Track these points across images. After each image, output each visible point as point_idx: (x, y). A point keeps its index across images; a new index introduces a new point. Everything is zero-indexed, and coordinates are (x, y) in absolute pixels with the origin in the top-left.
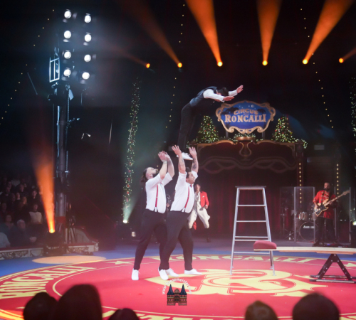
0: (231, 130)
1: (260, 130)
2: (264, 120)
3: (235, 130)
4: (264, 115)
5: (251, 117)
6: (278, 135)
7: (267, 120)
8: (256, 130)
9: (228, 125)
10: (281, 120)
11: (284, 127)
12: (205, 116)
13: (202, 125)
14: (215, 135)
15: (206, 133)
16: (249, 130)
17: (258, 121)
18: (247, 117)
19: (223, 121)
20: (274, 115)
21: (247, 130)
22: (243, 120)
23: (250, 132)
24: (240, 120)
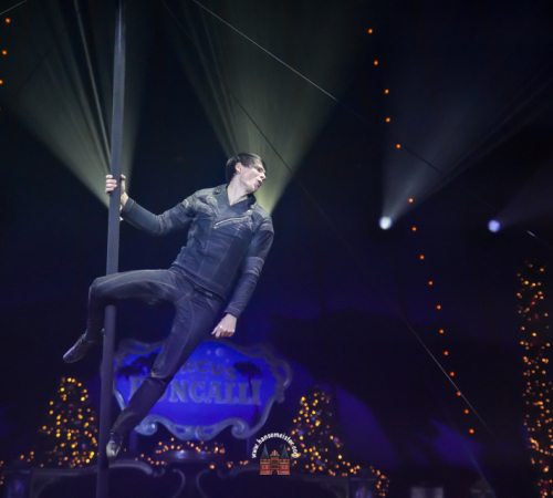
0: (146, 427)
1: (241, 429)
2: (255, 400)
3: (160, 426)
4: (256, 384)
5: (214, 389)
7: (264, 399)
8: (229, 428)
10: (309, 401)
11: (317, 424)
12: (63, 380)
13: (52, 408)
14: (94, 441)
15: (64, 435)
16: (205, 428)
17: (236, 401)
18: (202, 385)
19: (120, 397)
20: (286, 383)
21: (198, 428)
22: (187, 396)
23: (209, 437)
24: (176, 396)
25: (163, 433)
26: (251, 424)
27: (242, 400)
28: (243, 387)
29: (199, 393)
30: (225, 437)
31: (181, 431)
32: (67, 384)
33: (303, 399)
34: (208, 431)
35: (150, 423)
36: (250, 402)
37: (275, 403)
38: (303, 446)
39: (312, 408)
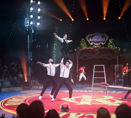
0: (92, 44)
1: (103, 44)
2: (104, 40)
4: (104, 38)
5: (99, 39)
6: (109, 46)
7: (105, 40)
10: (110, 40)
11: (112, 43)
12: (82, 39)
13: (81, 42)
14: (86, 46)
15: (82, 45)
17: (102, 40)
18: (98, 39)
19: (88, 41)
20: (108, 38)
23: (99, 45)
24: (95, 40)
25: (93, 44)
26: (104, 43)
27: (103, 40)
28: (103, 39)
29: (97, 40)
30: (101, 45)
31: (96, 44)
37: (107, 41)
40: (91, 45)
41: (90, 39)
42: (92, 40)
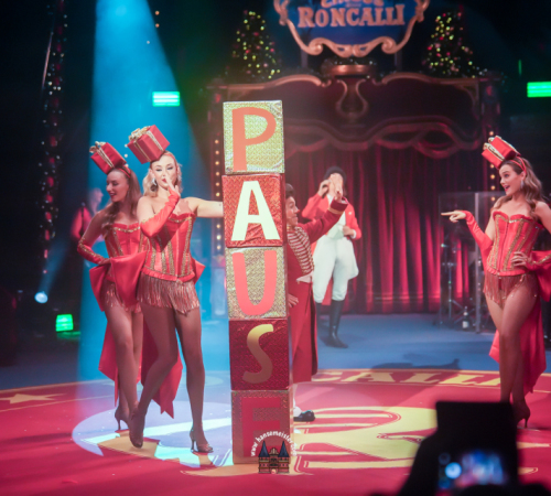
0: (314, 48)
1: (389, 46)
2: (400, 20)
3: (325, 46)
4: (400, 8)
5: (367, 13)
6: (435, 59)
7: (407, 19)
8: (380, 46)
9: (307, 35)
10: (444, 19)
11: (451, 38)
12: (246, 12)
13: (239, 36)
14: (274, 61)
15: (250, 56)
16: (361, 46)
17: (384, 23)
18: (356, 12)
19: (291, 25)
20: (425, 6)
21: (355, 46)
22: (345, 21)
23: (364, 53)
24: (337, 22)
26: (398, 41)
27: (390, 21)
28: (390, 11)
29: (354, 17)
31: (341, 50)
32: (249, 17)
33: (439, 18)
34: (363, 49)
35: (317, 45)
36: (396, 22)
37: (417, 23)
38: (439, 55)
39: (446, 25)
40: (311, 57)
41: (301, 10)
42: (313, 20)
